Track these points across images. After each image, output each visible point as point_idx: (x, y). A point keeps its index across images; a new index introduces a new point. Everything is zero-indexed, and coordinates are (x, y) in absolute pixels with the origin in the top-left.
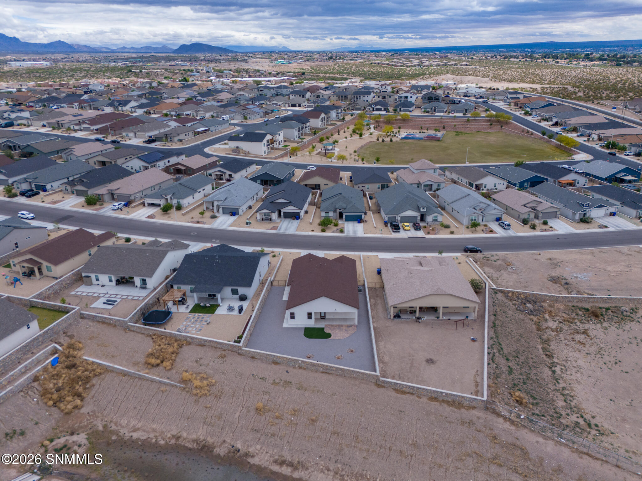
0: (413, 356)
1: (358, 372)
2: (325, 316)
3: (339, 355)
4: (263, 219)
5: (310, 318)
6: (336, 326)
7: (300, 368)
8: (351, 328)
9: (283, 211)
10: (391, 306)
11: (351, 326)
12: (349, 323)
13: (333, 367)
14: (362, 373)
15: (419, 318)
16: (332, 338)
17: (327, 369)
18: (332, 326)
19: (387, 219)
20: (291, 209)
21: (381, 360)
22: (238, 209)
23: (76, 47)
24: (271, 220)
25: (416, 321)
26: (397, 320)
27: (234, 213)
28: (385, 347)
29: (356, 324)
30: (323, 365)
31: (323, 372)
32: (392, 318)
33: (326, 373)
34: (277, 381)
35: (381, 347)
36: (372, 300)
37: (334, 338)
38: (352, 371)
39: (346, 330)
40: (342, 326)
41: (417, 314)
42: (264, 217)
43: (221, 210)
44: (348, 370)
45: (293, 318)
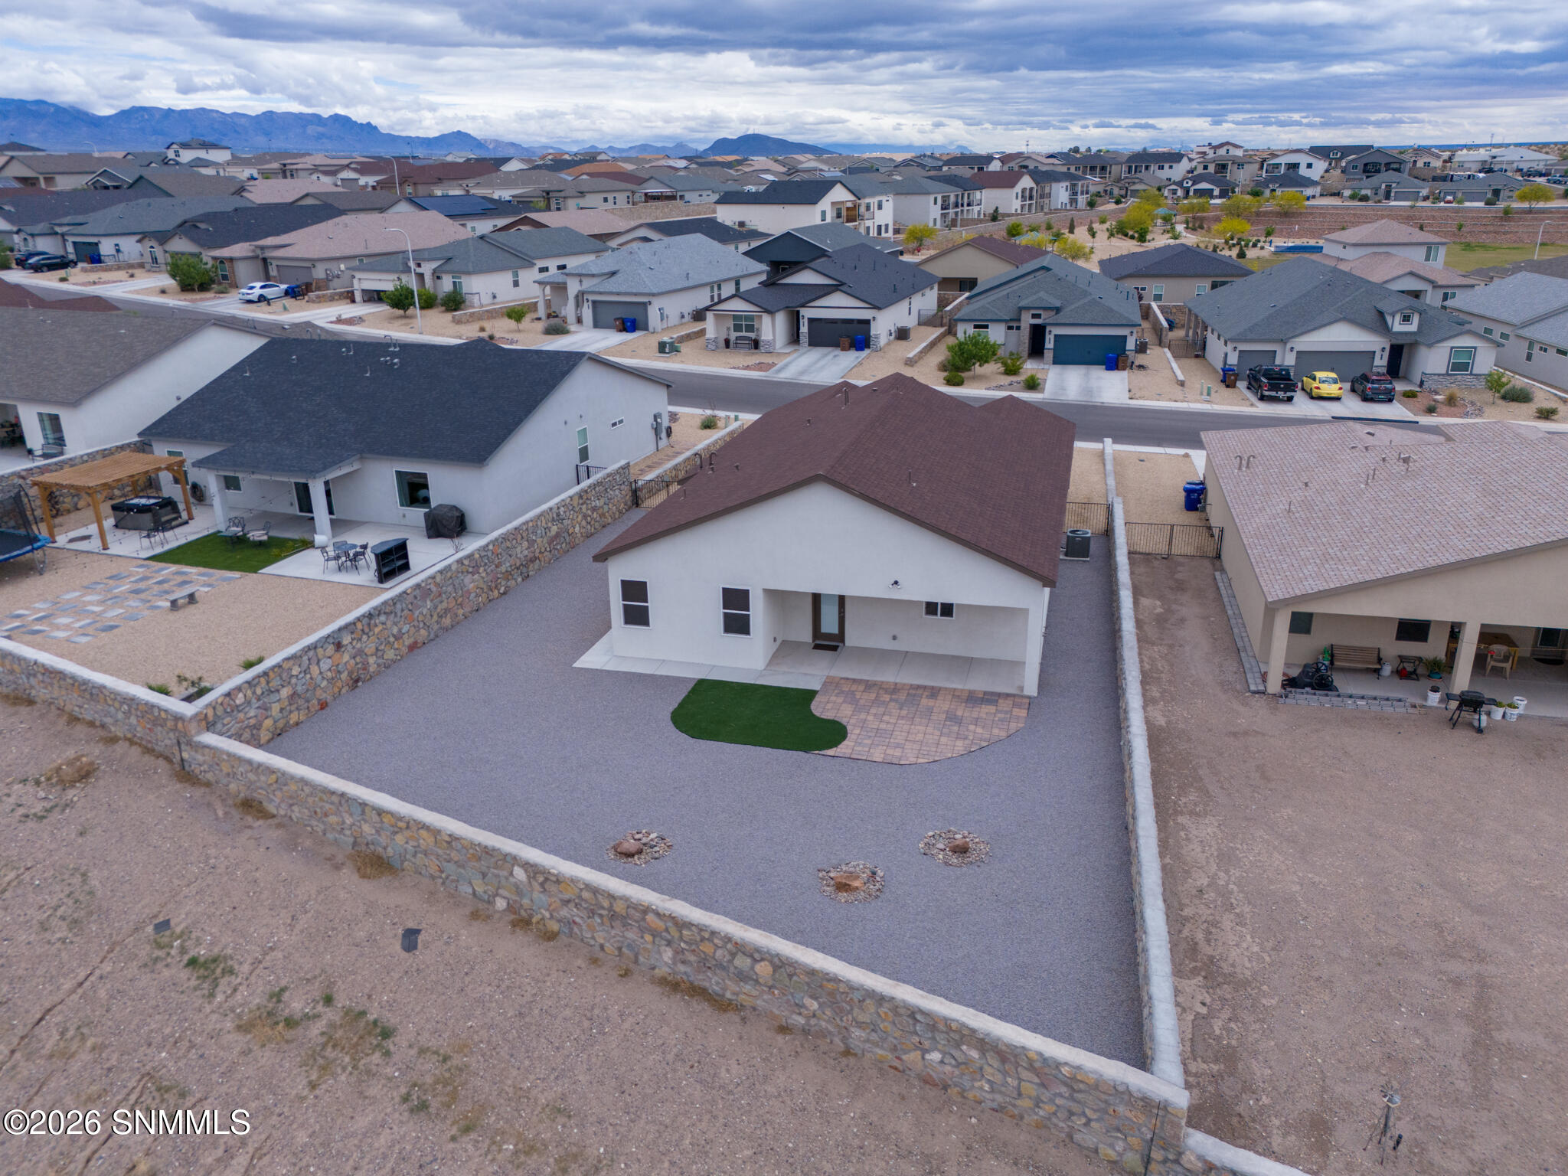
0: (1481, 957)
1: (964, 1035)
2: (841, 637)
3: (859, 865)
4: (727, 343)
5: (737, 624)
6: (895, 689)
7: (522, 922)
8: (987, 710)
9: (807, 313)
10: (1271, 610)
11: (990, 698)
12: (978, 683)
13: (756, 954)
14: (1007, 1056)
15: (1471, 703)
16: (843, 749)
17: (705, 964)
18: (869, 685)
19: (1233, 360)
20: (838, 307)
21: (1193, 949)
22: (644, 306)
23: (491, 147)
24: (756, 344)
25: (1454, 723)
26: (1307, 701)
27: (630, 322)
28: (1226, 858)
29: (1031, 688)
30: (682, 925)
31: (672, 985)
32: (1274, 685)
33: (698, 992)
34: (296, 1004)
35: (1193, 851)
36: (1145, 602)
37: (861, 752)
38: (914, 1013)
39: (951, 717)
40: (934, 692)
41: (1462, 679)
42: (733, 335)
43: (587, 313)
44: (881, 999)
45: (637, 616)
